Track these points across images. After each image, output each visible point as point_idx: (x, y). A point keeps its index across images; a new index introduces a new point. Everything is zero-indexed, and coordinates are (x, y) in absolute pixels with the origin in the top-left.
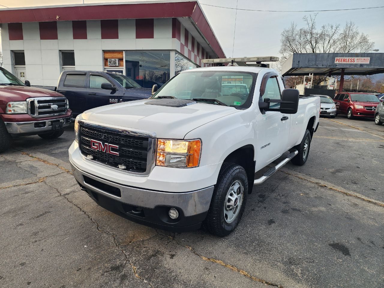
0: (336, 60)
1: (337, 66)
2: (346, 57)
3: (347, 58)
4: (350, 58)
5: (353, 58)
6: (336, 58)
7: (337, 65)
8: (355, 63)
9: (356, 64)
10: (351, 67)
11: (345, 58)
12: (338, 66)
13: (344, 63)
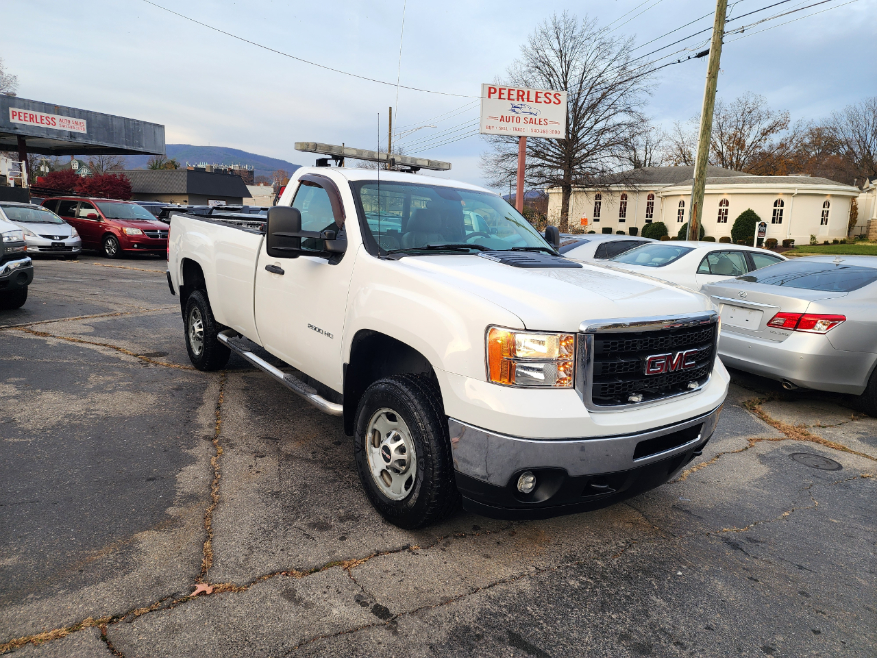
0: (13, 115)
1: (18, 131)
2: (34, 110)
3: (39, 114)
4: (45, 115)
5: (51, 116)
6: (11, 109)
7: (17, 126)
8: (58, 127)
9: (61, 131)
10: (51, 136)
11: (34, 113)
12: (20, 129)
13: (32, 124)
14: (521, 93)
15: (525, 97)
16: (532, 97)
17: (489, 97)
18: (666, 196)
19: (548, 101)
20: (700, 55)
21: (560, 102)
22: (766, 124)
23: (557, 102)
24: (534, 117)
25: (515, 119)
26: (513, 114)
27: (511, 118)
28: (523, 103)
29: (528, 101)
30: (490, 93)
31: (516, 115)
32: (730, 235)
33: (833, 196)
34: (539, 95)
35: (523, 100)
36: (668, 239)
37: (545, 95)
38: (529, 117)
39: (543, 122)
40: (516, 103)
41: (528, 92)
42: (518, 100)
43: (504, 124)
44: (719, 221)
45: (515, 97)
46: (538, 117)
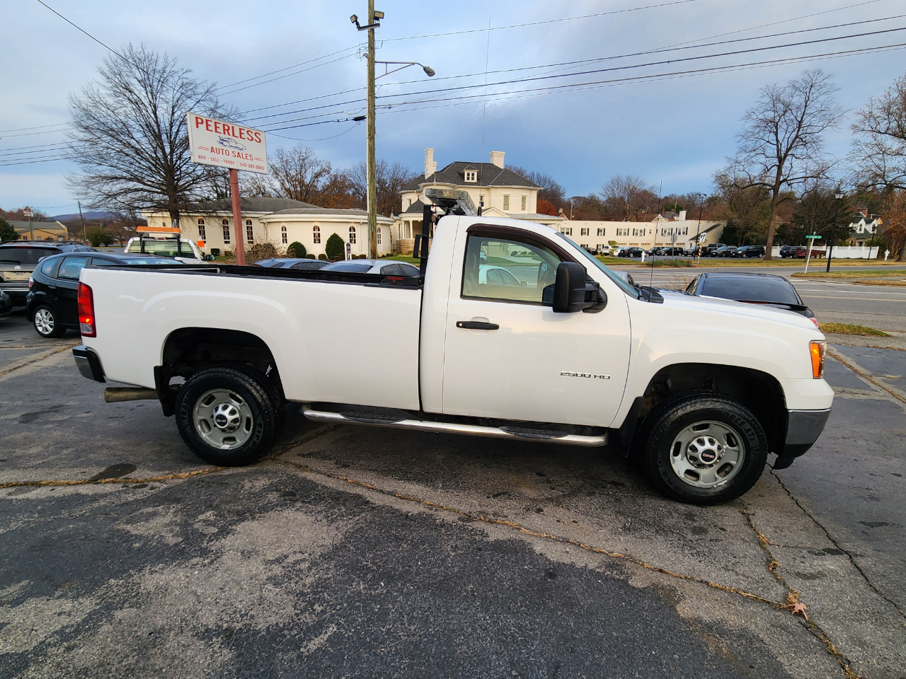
14: (226, 128)
15: (230, 131)
16: (237, 133)
17: (197, 127)
18: (269, 223)
19: (251, 138)
20: (357, 119)
21: (260, 141)
22: (317, 169)
23: (258, 140)
24: (240, 152)
25: (224, 151)
26: (221, 147)
27: (221, 150)
28: (229, 137)
29: (233, 135)
30: (197, 123)
31: (223, 147)
32: (325, 253)
33: (382, 224)
34: (242, 131)
35: (229, 134)
36: (277, 256)
37: (248, 132)
38: (237, 151)
39: (249, 158)
40: (223, 136)
41: (233, 127)
42: (224, 133)
43: (214, 155)
44: (315, 242)
45: (221, 130)
46: (244, 152)
